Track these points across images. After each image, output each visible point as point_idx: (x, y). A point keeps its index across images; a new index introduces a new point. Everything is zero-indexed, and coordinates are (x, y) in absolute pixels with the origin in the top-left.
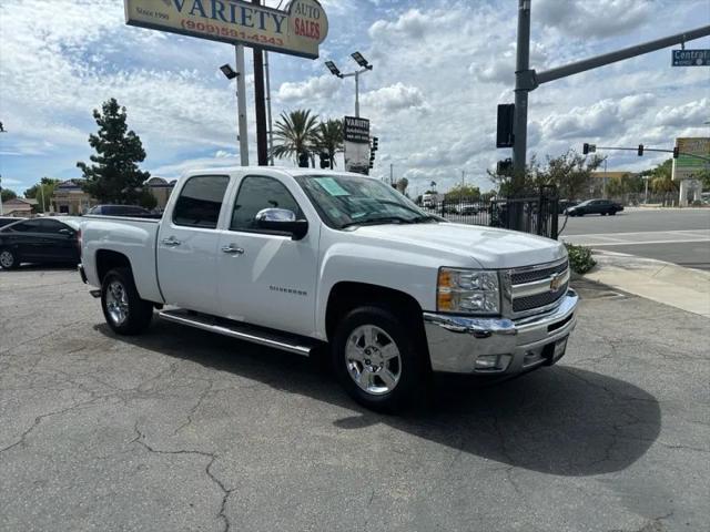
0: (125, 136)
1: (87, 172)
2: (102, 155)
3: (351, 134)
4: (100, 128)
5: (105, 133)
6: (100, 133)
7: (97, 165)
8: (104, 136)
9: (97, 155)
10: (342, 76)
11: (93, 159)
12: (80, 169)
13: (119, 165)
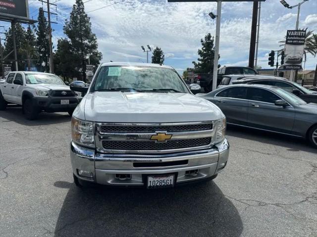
0: (212, 49)
1: (196, 65)
2: (202, 58)
3: (290, 40)
4: (203, 46)
5: (204, 48)
6: (202, 48)
7: (200, 62)
8: (204, 50)
9: (200, 58)
10: (291, 8)
11: (199, 60)
12: (193, 64)
13: (208, 62)
